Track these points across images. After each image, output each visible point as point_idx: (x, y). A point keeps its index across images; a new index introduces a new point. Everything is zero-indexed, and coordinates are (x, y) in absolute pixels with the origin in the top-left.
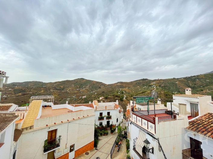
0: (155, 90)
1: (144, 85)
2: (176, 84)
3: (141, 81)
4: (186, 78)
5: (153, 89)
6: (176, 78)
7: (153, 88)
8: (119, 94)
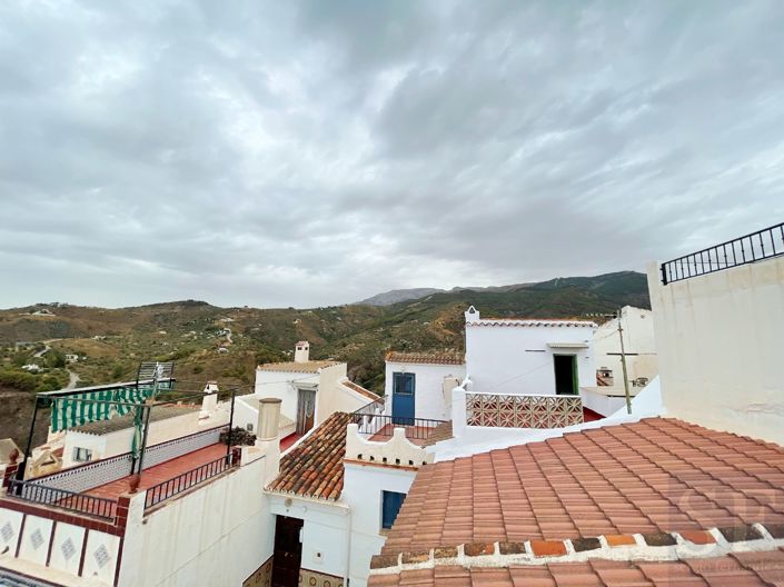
0: (226, 345)
1: (187, 326)
2: (294, 326)
3: (177, 310)
4: (317, 311)
5: (223, 342)
6: (297, 308)
7: (223, 339)
8: (35, 372)
